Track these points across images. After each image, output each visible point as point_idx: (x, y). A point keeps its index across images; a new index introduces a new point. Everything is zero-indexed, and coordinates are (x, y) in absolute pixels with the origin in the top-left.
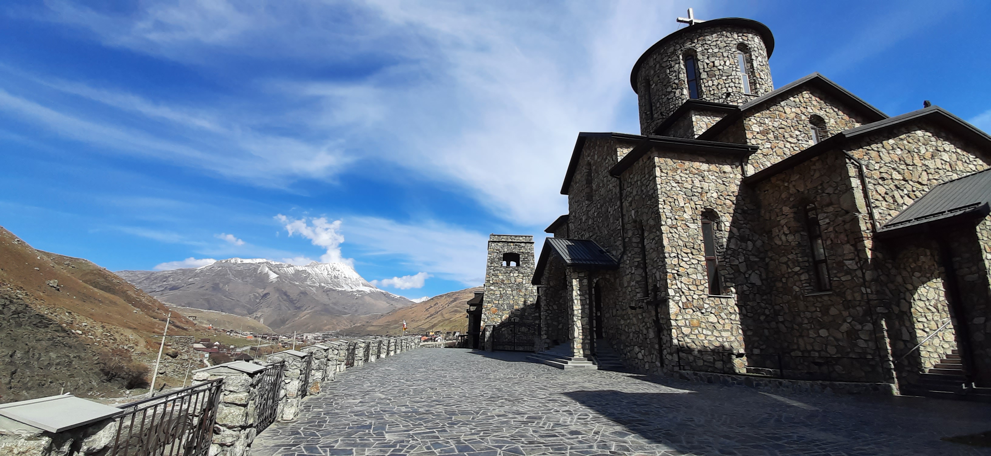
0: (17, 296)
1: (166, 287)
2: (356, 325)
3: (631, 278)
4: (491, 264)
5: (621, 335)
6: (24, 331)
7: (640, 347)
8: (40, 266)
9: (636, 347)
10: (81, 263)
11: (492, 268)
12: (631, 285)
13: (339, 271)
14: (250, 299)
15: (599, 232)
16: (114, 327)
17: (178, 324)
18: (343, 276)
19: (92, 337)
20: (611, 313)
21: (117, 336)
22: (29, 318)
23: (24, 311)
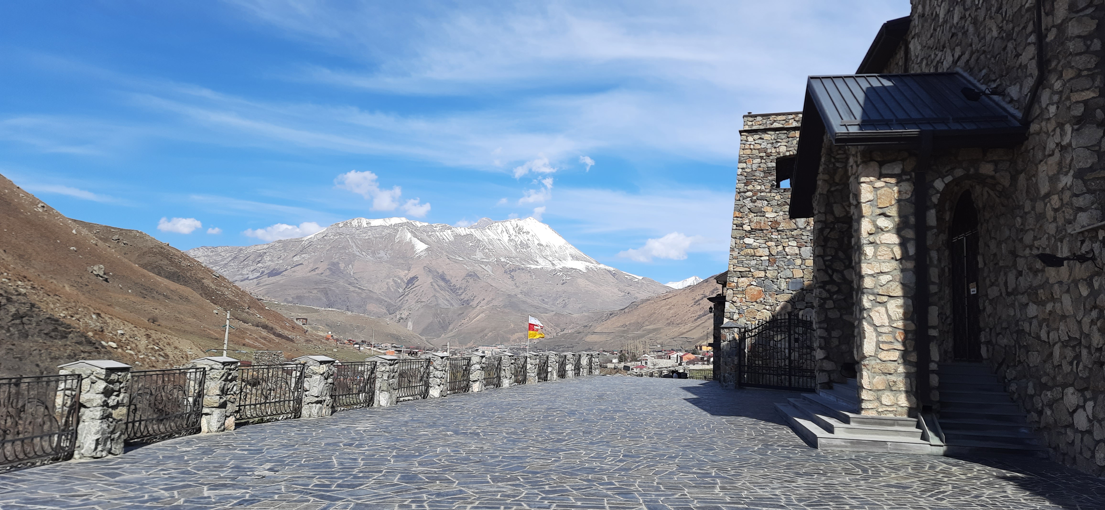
0: (17, 291)
1: (263, 272)
2: (565, 331)
3: (1060, 164)
4: (746, 184)
5: (1027, 349)
6: (31, 344)
7: (1081, 391)
8: (76, 244)
9: (1070, 390)
10: (135, 237)
11: (749, 194)
12: (1061, 185)
13: (528, 233)
14: (389, 288)
15: (976, 40)
16: (165, 336)
17: (279, 330)
18: (536, 242)
19: (132, 352)
20: (1002, 284)
21: (168, 350)
22: (38, 324)
23: (29, 313)
